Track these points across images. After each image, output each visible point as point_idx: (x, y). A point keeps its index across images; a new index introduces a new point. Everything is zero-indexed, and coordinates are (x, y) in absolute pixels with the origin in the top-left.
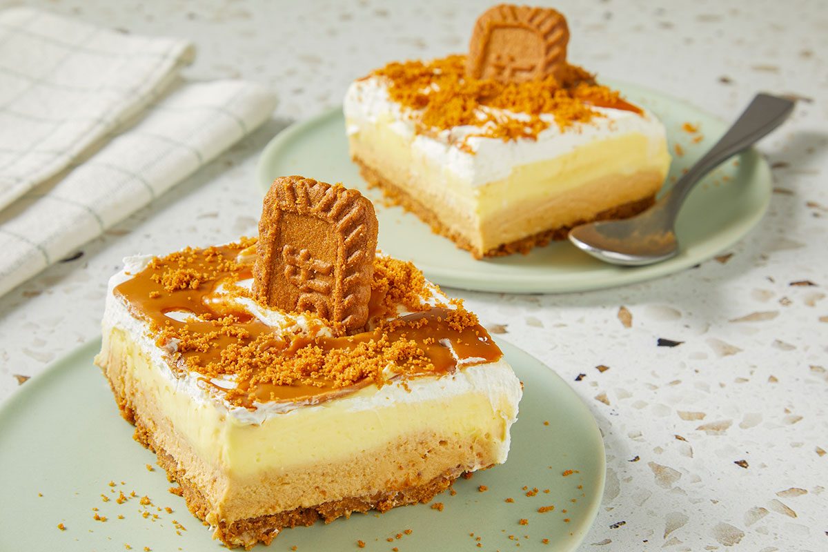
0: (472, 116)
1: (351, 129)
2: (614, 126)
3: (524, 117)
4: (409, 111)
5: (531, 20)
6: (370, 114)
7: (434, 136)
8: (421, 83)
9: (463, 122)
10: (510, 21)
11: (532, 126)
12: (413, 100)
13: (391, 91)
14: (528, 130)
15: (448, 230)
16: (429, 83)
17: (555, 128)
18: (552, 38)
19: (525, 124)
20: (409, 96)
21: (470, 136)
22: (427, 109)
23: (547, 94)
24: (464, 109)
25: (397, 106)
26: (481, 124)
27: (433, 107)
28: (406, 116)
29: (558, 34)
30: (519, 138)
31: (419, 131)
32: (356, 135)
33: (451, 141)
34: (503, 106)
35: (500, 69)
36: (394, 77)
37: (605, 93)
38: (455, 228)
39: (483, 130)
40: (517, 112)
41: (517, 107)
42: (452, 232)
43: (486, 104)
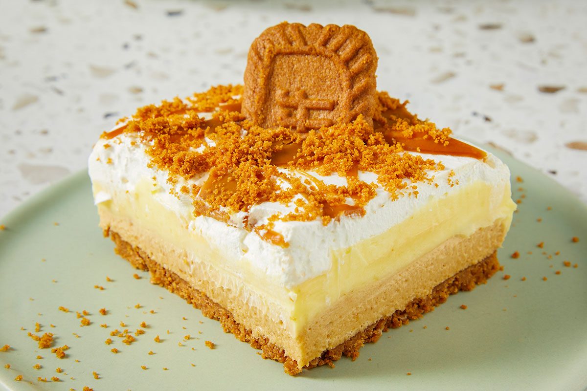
0: (272, 186)
1: (100, 197)
2: (453, 179)
3: (339, 180)
4: (182, 181)
5: (325, 43)
6: (124, 180)
7: (226, 219)
8: (191, 137)
9: (262, 196)
10: (297, 45)
11: (354, 194)
12: (186, 165)
13: (153, 153)
14: (350, 201)
15: (249, 333)
16: (201, 136)
17: (383, 193)
18: (355, 66)
19: (345, 192)
20: (181, 161)
21: (275, 217)
22: (206, 177)
23: (359, 142)
24: (259, 176)
25: (164, 174)
26: (286, 197)
27: (216, 176)
28: (178, 188)
29: (362, 60)
30: (342, 215)
31: (200, 211)
32: (108, 204)
33: (249, 224)
34: (307, 165)
35: (290, 109)
36: (153, 132)
37: (433, 133)
38: (258, 331)
39: (291, 207)
40: (327, 174)
41: (326, 166)
42: (254, 335)
43: (284, 164)
